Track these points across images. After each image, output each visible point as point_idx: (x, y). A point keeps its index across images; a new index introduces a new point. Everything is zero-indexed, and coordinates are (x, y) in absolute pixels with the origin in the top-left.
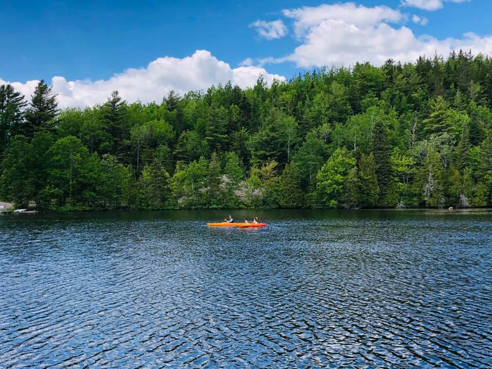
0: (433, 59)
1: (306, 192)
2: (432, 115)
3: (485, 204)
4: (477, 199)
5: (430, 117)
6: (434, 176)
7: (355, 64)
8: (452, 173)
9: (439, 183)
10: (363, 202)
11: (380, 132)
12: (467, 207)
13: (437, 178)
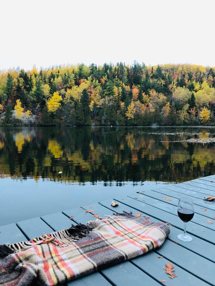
0: (110, 65)
1: (54, 119)
2: (107, 88)
3: (125, 124)
4: (122, 123)
5: (107, 89)
6: (106, 113)
7: (77, 64)
8: (113, 112)
9: (108, 116)
10: (78, 123)
11: (85, 94)
12: (118, 126)
13: (107, 114)
